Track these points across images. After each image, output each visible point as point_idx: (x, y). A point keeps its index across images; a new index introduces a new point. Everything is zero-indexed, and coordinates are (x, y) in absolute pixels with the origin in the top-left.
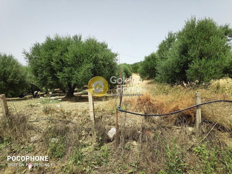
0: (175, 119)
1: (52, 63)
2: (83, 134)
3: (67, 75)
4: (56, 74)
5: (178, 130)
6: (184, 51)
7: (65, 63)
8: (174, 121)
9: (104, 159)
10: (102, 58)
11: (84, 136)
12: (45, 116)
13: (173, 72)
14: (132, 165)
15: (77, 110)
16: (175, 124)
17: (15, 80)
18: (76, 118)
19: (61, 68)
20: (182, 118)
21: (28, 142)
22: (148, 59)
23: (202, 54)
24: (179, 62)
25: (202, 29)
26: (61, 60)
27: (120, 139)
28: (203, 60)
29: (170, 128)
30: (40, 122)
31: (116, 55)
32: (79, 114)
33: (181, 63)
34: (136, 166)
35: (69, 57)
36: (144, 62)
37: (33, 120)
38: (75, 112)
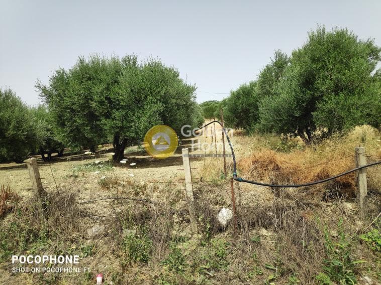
0: (323, 190)
1: (92, 102)
2: (175, 221)
3: (119, 124)
4: (98, 123)
5: (329, 209)
6: (308, 81)
7: (115, 102)
8: (321, 194)
9: (220, 260)
10: (174, 94)
11: (177, 223)
12: (104, 193)
13: (290, 116)
14: (270, 267)
15: (155, 181)
16: (324, 199)
17: (19, 133)
18: (156, 194)
19: (108, 112)
20: (335, 189)
21: (83, 238)
22: (236, 96)
23: (337, 86)
24: (300, 99)
25: (337, 46)
26: (108, 99)
27: (240, 226)
28: (342, 95)
29: (317, 205)
30: (97, 203)
31: (194, 89)
32: (161, 187)
33: (303, 102)
34: (277, 269)
35: (122, 93)
36: (230, 100)
37: (86, 201)
38: (152, 184)
